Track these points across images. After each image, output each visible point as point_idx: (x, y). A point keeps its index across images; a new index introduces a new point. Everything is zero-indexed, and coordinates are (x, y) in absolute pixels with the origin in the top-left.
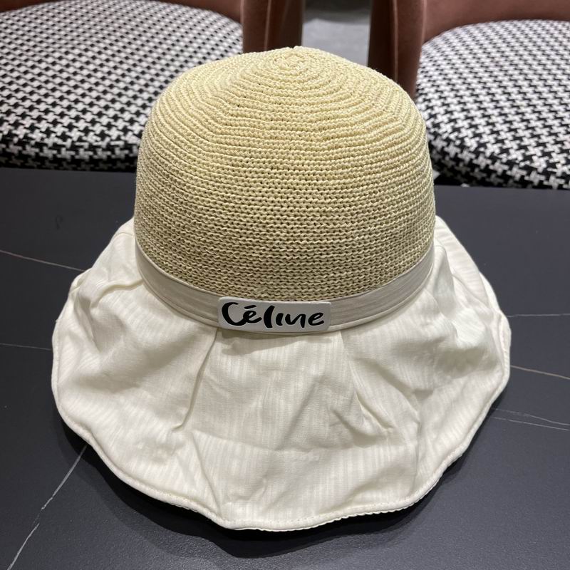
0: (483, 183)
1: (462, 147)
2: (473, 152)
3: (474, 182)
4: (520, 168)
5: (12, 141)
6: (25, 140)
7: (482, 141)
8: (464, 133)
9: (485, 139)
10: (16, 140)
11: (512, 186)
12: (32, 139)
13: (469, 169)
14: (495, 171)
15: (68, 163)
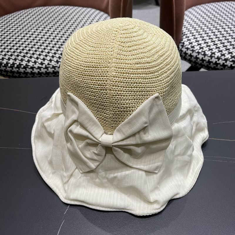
0: (214, 69)
1: (205, 55)
2: (210, 57)
3: (210, 69)
4: (230, 62)
5: (21, 67)
6: (26, 66)
7: (213, 52)
8: (205, 49)
9: (214, 51)
10: (22, 66)
11: (227, 69)
12: (29, 66)
13: (208, 64)
14: (219, 64)
15: (44, 74)
